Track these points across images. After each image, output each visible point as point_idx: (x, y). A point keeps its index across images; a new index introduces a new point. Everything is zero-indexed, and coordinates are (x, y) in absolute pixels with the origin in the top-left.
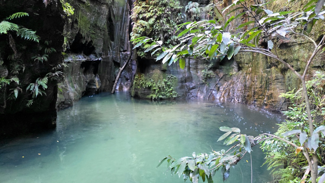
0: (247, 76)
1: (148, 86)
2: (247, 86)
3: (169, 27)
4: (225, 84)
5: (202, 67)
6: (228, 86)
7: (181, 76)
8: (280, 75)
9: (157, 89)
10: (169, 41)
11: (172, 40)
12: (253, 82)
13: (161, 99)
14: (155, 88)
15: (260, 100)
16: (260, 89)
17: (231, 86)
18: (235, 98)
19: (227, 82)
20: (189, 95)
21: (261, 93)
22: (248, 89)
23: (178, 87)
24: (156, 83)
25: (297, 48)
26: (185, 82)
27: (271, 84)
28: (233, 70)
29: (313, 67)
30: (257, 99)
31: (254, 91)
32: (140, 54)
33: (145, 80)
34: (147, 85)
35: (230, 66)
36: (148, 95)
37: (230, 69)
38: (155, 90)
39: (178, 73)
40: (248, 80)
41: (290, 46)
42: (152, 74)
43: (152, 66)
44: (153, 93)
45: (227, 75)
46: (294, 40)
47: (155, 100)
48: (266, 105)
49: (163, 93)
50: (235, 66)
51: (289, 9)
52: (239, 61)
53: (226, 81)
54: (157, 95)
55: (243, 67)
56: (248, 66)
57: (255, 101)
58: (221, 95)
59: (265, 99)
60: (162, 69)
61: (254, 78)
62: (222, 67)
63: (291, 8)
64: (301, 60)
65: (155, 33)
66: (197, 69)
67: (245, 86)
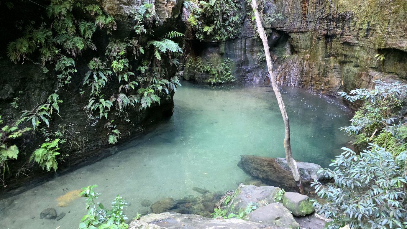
0: (304, 62)
1: (207, 71)
2: (305, 71)
3: (228, 8)
4: (279, 67)
5: (258, 49)
6: (282, 70)
7: (238, 60)
8: (338, 65)
9: (216, 74)
10: (227, 22)
11: (230, 22)
12: (311, 68)
13: (220, 84)
14: (214, 73)
15: (316, 85)
16: (317, 76)
17: (287, 70)
18: (291, 82)
19: (281, 65)
20: (245, 79)
21: (319, 79)
22: (305, 75)
23: (235, 71)
24: (215, 68)
25: (358, 48)
26: (242, 66)
27: (329, 72)
28: (286, 52)
29: (370, 67)
30: (314, 84)
31: (311, 76)
32: (199, 37)
33: (203, 64)
34: (205, 69)
35: (282, 47)
36: (206, 79)
37: (283, 51)
38: (214, 75)
39: (235, 56)
40: (305, 66)
41: (352, 46)
42: (210, 58)
43: (209, 49)
44: (211, 78)
45: (280, 57)
46: (356, 42)
47: (214, 84)
48: (323, 90)
49: (222, 77)
50: (288, 47)
51: (354, 14)
52: (295, 45)
53: (279, 63)
54: (216, 79)
55: (299, 52)
56: (306, 52)
57: (312, 86)
58: (276, 79)
59: (322, 85)
60: (220, 53)
61: (312, 65)
62: (275, 49)
63: (356, 14)
64: (361, 59)
65: (215, 15)
66: (253, 51)
67: (302, 71)
